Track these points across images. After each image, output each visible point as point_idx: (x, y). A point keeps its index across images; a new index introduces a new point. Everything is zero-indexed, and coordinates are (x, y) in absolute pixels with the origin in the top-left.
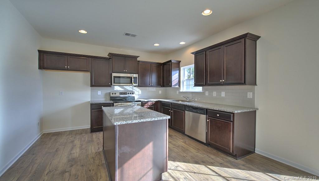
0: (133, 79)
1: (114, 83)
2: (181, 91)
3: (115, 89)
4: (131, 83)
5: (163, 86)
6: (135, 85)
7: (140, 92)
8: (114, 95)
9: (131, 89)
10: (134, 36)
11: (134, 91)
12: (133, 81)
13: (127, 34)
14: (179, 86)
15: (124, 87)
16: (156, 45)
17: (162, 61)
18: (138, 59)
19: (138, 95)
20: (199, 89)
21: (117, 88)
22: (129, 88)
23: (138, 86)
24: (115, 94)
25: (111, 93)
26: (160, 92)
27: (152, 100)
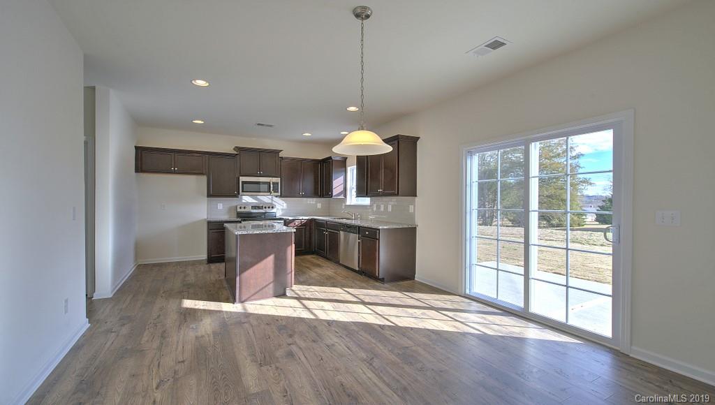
0: (272, 186)
1: (243, 191)
2: (348, 203)
3: (244, 201)
4: (270, 191)
5: (322, 196)
6: (276, 194)
7: (285, 205)
8: (243, 210)
9: (270, 201)
10: (271, 126)
11: (274, 203)
12: (272, 189)
13: (259, 124)
14: (345, 196)
15: (259, 197)
16: (307, 134)
17: (320, 158)
18: (281, 155)
19: (282, 210)
20: (366, 201)
21: (247, 199)
22: (265, 199)
23: (281, 196)
24: (244, 208)
25: (239, 207)
26: (319, 206)
27: (301, 218)
